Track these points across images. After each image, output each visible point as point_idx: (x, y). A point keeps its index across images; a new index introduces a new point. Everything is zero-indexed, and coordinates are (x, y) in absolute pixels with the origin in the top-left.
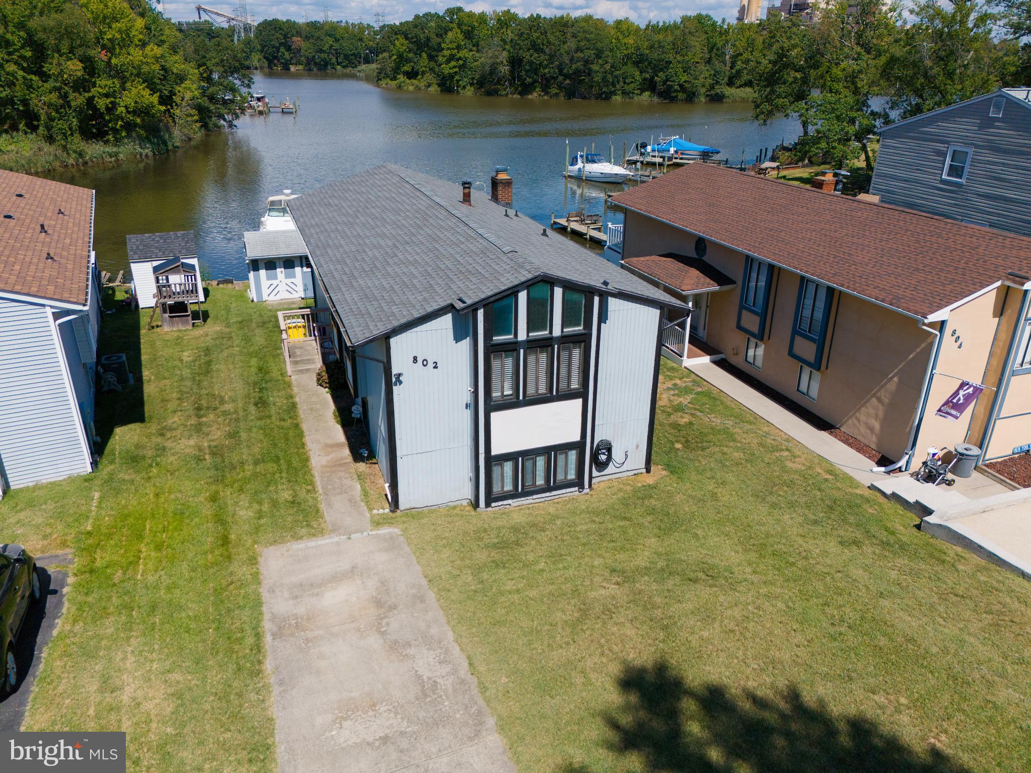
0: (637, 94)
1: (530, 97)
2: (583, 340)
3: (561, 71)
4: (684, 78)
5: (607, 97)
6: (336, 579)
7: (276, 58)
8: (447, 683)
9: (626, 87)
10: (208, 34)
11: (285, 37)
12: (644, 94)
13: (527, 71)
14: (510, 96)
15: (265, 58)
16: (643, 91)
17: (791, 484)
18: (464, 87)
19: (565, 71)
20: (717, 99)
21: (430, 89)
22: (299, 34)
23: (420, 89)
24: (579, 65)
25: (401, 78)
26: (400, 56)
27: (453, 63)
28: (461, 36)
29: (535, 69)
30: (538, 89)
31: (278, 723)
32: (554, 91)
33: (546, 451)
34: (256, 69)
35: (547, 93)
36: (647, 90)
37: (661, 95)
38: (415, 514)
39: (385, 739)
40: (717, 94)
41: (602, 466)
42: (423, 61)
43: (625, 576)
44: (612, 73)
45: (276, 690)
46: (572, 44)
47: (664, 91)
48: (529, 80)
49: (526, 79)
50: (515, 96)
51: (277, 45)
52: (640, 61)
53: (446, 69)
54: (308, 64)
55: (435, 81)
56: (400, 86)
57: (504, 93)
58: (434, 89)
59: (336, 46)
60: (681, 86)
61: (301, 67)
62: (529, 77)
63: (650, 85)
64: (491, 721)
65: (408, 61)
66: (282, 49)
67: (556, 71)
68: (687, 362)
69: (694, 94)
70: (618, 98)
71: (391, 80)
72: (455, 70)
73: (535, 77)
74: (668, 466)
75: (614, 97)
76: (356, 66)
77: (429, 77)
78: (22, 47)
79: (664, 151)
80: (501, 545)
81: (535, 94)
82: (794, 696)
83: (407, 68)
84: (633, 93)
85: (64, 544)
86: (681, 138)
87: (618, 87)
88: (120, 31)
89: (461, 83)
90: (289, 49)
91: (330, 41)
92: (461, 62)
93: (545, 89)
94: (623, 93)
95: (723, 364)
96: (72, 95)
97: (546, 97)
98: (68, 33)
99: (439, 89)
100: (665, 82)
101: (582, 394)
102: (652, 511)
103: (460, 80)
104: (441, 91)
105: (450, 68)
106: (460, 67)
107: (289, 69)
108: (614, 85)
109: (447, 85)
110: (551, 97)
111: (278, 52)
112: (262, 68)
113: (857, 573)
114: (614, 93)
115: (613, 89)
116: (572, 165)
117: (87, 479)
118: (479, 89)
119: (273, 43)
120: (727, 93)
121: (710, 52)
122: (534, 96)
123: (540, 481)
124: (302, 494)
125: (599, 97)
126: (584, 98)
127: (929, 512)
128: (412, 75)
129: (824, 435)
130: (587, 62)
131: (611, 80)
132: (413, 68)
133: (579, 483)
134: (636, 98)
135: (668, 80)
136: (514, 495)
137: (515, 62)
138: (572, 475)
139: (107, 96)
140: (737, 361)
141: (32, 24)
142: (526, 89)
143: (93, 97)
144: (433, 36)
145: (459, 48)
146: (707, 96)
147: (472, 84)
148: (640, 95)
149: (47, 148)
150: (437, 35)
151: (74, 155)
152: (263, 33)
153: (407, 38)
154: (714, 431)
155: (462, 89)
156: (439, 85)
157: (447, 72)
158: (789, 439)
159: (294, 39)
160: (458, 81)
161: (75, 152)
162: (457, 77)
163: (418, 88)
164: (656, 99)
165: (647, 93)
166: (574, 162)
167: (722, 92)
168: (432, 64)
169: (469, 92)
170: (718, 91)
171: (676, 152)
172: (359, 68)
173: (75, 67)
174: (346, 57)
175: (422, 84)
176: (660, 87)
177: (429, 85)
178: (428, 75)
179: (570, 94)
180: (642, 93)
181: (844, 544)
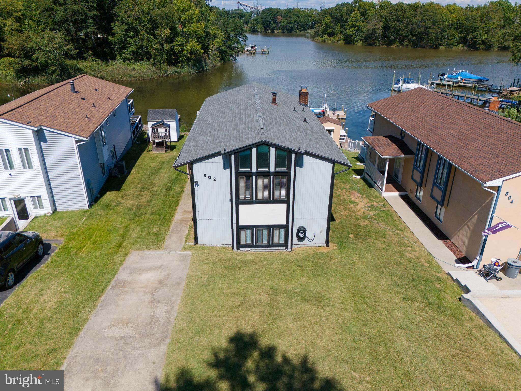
0: (455, 46)
1: (392, 46)
2: (287, 175)
3: (411, 32)
4: (485, 36)
5: (437, 47)
6: (151, 269)
7: (268, 27)
8: (162, 321)
9: (449, 41)
10: (240, 15)
11: (274, 16)
12: (459, 46)
13: (392, 33)
14: (381, 46)
15: (263, 27)
16: (458, 44)
17: (400, 264)
18: (357, 41)
19: (414, 33)
20: (505, 49)
21: (339, 42)
22: (281, 15)
23: (334, 42)
24: (422, 29)
25: (326, 36)
26: (327, 25)
27: (353, 29)
28: (359, 15)
29: (397, 31)
30: (397, 43)
31: (90, 321)
32: (406, 43)
33: (268, 227)
34: (259, 32)
35: (402, 45)
36: (461, 43)
37: (469, 46)
38: (204, 247)
39: (122, 338)
40: (505, 46)
41: (301, 239)
42: (338, 28)
43: (275, 292)
44: (441, 33)
45: (98, 308)
46: (419, 18)
47: (472, 44)
49: (391, 37)
50: (384, 46)
51: (270, 20)
52: (459, 27)
53: (349, 32)
54: (283, 29)
55: (342, 38)
56: (324, 41)
57: (378, 44)
58: (341, 42)
59: (298, 20)
60: (483, 41)
61: (280, 31)
62: (393, 36)
63: (464, 41)
64: (168, 341)
65: (330, 27)
66: (272, 23)
67: (409, 32)
68: (385, 194)
69: (490, 46)
70: (443, 48)
71: (320, 37)
72: (353, 32)
73: (396, 36)
74: (339, 245)
75: (440, 47)
76: (306, 30)
77: (340, 36)
78: (148, 23)
79: (454, 78)
80: (232, 268)
81: (395, 45)
83: (329, 31)
84: (452, 45)
85: (62, 236)
86: (466, 71)
87: (444, 41)
88: (188, 16)
89: (355, 39)
90: (275, 22)
91: (295, 18)
92: (357, 28)
93: (401, 43)
94: (446, 45)
95: (406, 199)
96: (165, 45)
97: (401, 47)
98: (166, 17)
100: (473, 39)
101: (287, 201)
103: (355, 38)
104: (345, 43)
105: (351, 32)
106: (356, 31)
107: (274, 32)
108: (441, 40)
109: (348, 41)
110: (404, 47)
111: (270, 23)
112: (261, 31)
114: (441, 45)
115: (440, 43)
116: (396, 84)
117: (85, 212)
118: (365, 42)
119: (268, 19)
121: (505, 21)
122: (394, 46)
123: (265, 242)
124: (162, 230)
125: (432, 47)
126: (423, 47)
127: (468, 292)
128: (331, 35)
129: (440, 242)
130: (427, 28)
131: (440, 38)
132: (332, 31)
133: (285, 245)
134: (454, 47)
135: (475, 38)
136: (251, 246)
137: (386, 28)
138: (282, 241)
139: (179, 45)
140: (412, 196)
141: (153, 13)
142: (390, 42)
143: (174, 46)
144: (344, 14)
145: (357, 21)
146: (499, 47)
147: (361, 40)
148: (457, 46)
149: (153, 68)
150: (347, 14)
151: (163, 72)
152: (264, 15)
153: (331, 16)
154: (377, 231)
155: (356, 42)
156: (344, 40)
157: (349, 33)
158: (417, 241)
159: (278, 17)
160: (354, 38)
161: (163, 71)
162: (354, 36)
163: (333, 42)
164: (466, 48)
165: (461, 45)
166: (397, 83)
167: (508, 45)
168: (342, 29)
169: (359, 44)
170: (506, 44)
171: (462, 79)
172: (308, 31)
173: (167, 32)
174: (302, 26)
175: (335, 40)
176: (469, 42)
177: (339, 40)
178: (339, 35)
179: (415, 45)
180: (458, 45)
181: (405, 299)
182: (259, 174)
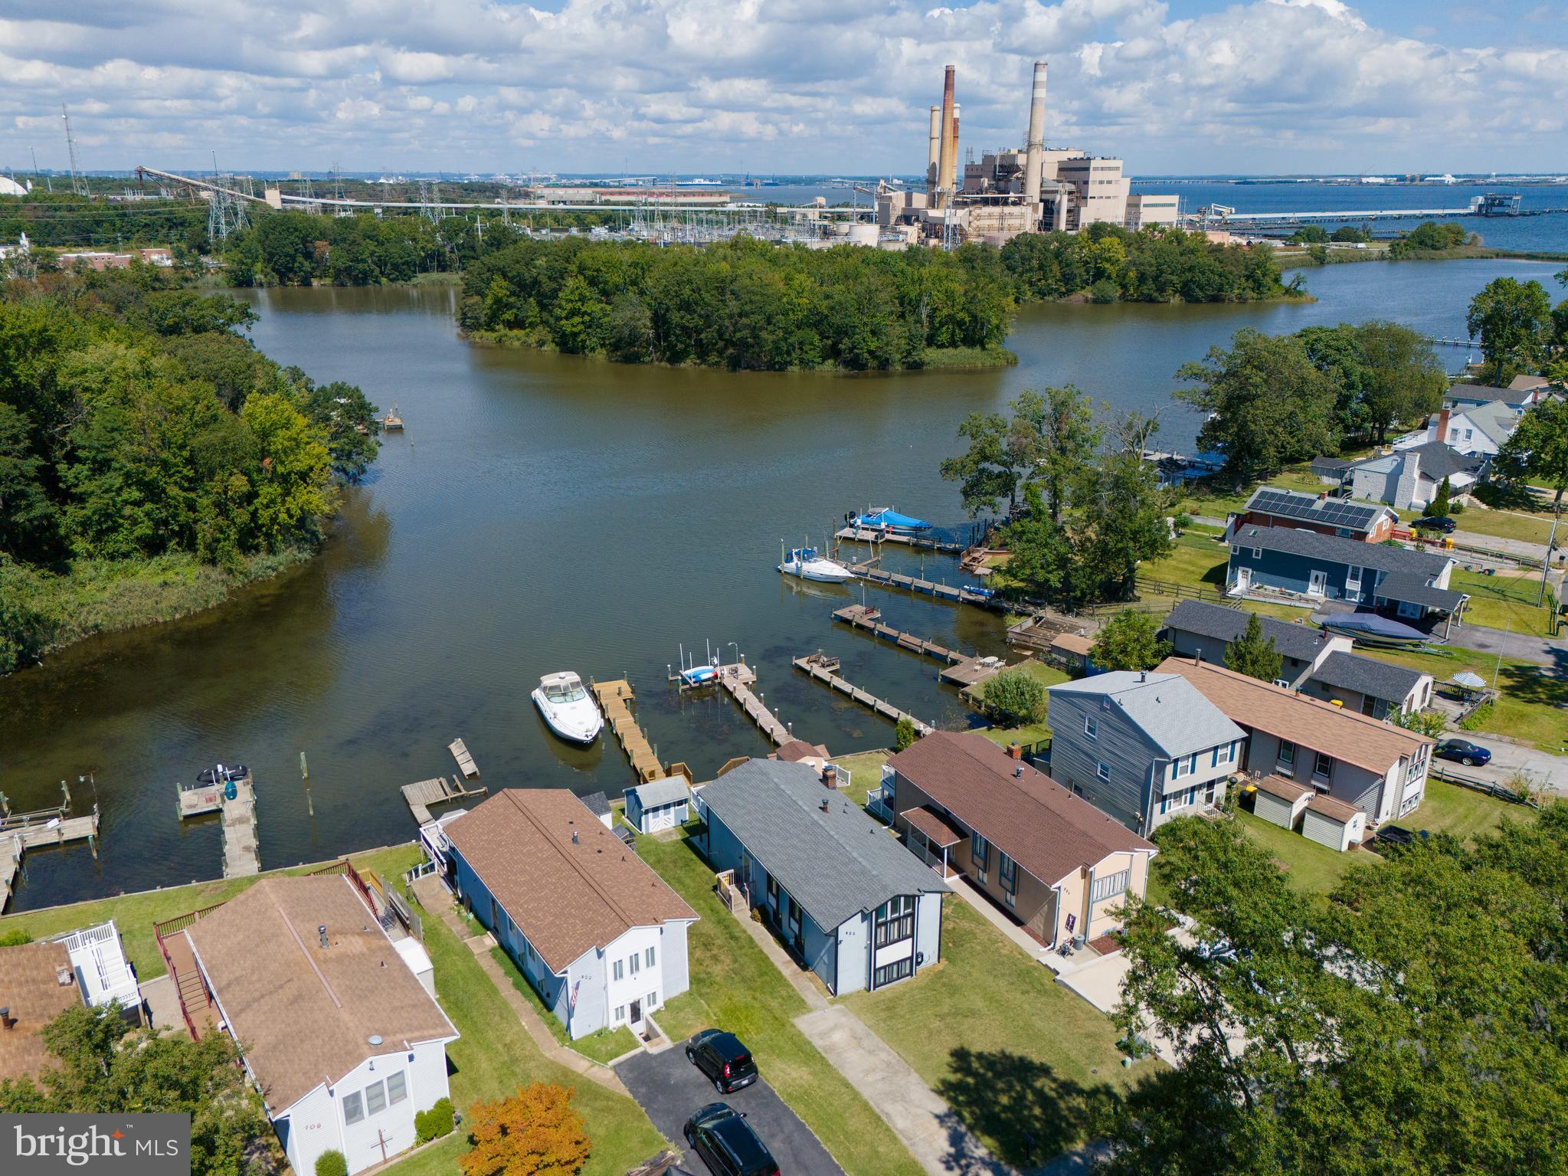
0: (818, 363)
1: (682, 365)
2: (912, 915)
3: (721, 336)
4: (873, 344)
5: (782, 367)
6: (832, 1028)
7: (291, 270)
8: (893, 1061)
9: (804, 356)
11: (304, 241)
12: (826, 363)
13: (677, 336)
14: (656, 363)
15: (274, 270)
16: (824, 359)
17: (1002, 963)
18: (593, 349)
19: (727, 336)
20: (915, 367)
21: (544, 347)
22: (323, 236)
23: (530, 345)
24: (746, 333)
25: (501, 329)
26: (498, 301)
27: (577, 319)
28: (584, 284)
29: (688, 333)
30: (692, 357)
31: (848, 1078)
32: (713, 358)
33: (898, 963)
34: (261, 285)
35: (704, 361)
36: (830, 359)
37: (847, 363)
38: (844, 998)
39: (884, 1079)
40: (915, 361)
41: (918, 964)
42: (531, 309)
43: (942, 1017)
44: (786, 339)
45: (838, 1069)
46: (733, 306)
47: (851, 359)
48: (680, 346)
49: (675, 344)
50: (663, 364)
51: (292, 252)
52: (817, 321)
53: (567, 326)
54: (337, 277)
55: (550, 337)
56: (500, 340)
57: (648, 359)
58: (549, 348)
59: (380, 251)
60: (870, 352)
61: (328, 281)
63: (833, 352)
64: (912, 1070)
65: (509, 306)
66: (300, 258)
67: (716, 336)
68: (947, 880)
69: (887, 360)
70: (795, 369)
71: (487, 332)
72: (579, 327)
73: (688, 342)
74: (948, 959)
75: (790, 368)
76: (410, 279)
77: (542, 331)
80: (888, 1009)
81: (689, 361)
82: (1003, 1052)
83: (508, 316)
84: (813, 362)
87: (794, 355)
89: (587, 343)
90: (308, 256)
91: (371, 246)
92: (587, 318)
93: (702, 357)
94: (801, 363)
95: (966, 879)
97: (703, 366)
99: (558, 349)
100: (851, 350)
101: (912, 936)
102: (944, 985)
103: (587, 340)
104: (562, 351)
105: (573, 325)
106: (588, 326)
107: (310, 284)
108: (788, 353)
109: (569, 345)
110: (710, 367)
111: (294, 261)
112: (270, 285)
113: (1026, 1006)
114: (791, 363)
115: (788, 359)
116: (787, 561)
117: (687, 993)
118: (613, 352)
119: (286, 249)
120: (927, 360)
121: (902, 304)
122: (687, 364)
123: (895, 976)
124: (790, 992)
125: (771, 366)
126: (752, 368)
127: (1057, 973)
128: (517, 324)
129: (1019, 929)
130: (754, 329)
131: (785, 348)
132: (517, 316)
133: (911, 974)
134: (817, 368)
135: (855, 347)
136: (885, 983)
137: (659, 320)
138: (908, 971)
140: (974, 878)
141: (195, 443)
142: (675, 357)
144: (543, 279)
145: (583, 299)
146: (904, 363)
147: (603, 346)
148: (822, 364)
150: (549, 278)
152: (271, 237)
153: (505, 276)
154: (967, 933)
155: (590, 351)
156: (557, 344)
157: (568, 329)
158: (1002, 934)
159: (318, 243)
160: (584, 341)
162: (583, 336)
163: (526, 345)
164: (841, 370)
165: (831, 361)
166: (789, 559)
167: (920, 358)
168: (545, 315)
169: (601, 355)
170: (916, 357)
172: (414, 281)
173: (239, 482)
174: (395, 267)
175: (533, 339)
176: (846, 355)
177: (541, 343)
178: (540, 328)
179: (735, 364)
180: (823, 361)
181: (1023, 993)
182: (893, 921)
